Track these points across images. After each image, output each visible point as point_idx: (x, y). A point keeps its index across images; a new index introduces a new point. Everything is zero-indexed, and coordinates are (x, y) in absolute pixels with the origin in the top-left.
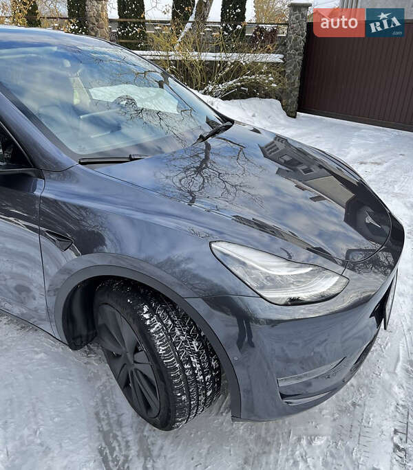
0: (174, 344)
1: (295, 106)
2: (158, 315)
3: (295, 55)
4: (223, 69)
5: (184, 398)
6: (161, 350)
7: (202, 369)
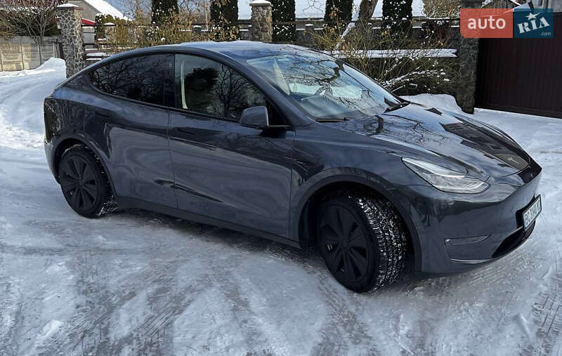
0: (379, 220)
1: (472, 101)
2: (368, 204)
3: (469, 49)
4: (391, 66)
5: (385, 254)
6: (371, 222)
7: (396, 238)
